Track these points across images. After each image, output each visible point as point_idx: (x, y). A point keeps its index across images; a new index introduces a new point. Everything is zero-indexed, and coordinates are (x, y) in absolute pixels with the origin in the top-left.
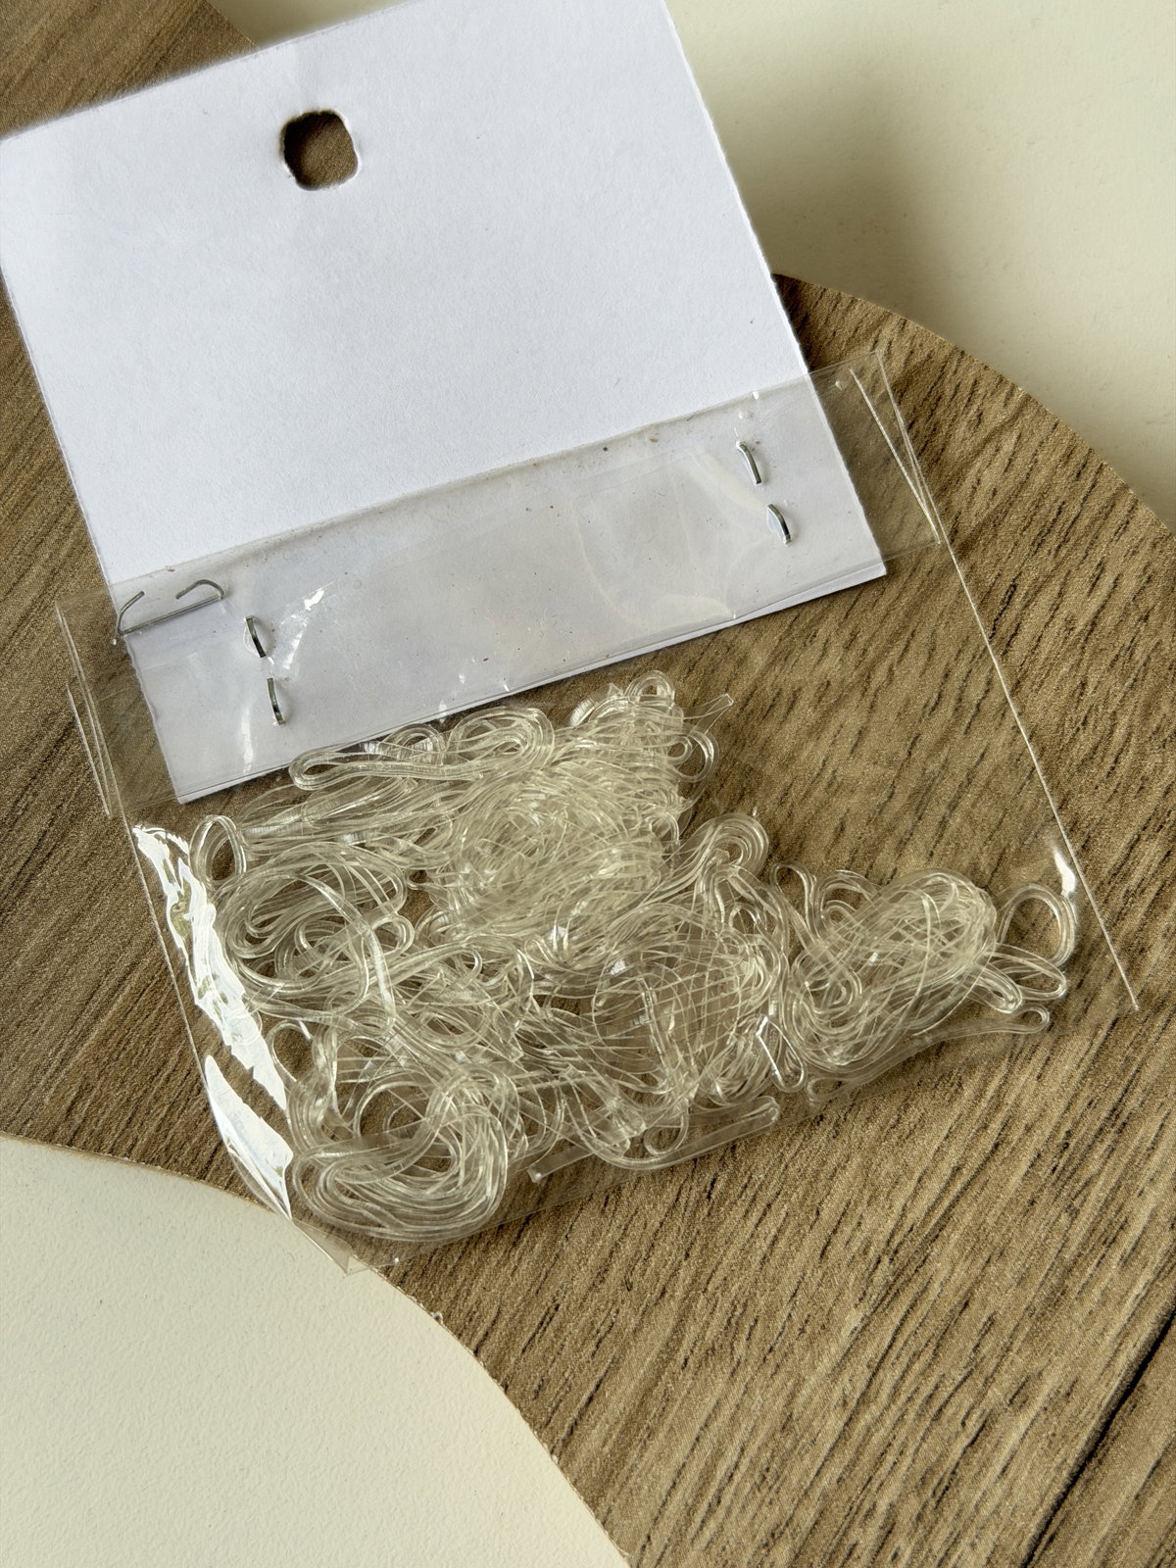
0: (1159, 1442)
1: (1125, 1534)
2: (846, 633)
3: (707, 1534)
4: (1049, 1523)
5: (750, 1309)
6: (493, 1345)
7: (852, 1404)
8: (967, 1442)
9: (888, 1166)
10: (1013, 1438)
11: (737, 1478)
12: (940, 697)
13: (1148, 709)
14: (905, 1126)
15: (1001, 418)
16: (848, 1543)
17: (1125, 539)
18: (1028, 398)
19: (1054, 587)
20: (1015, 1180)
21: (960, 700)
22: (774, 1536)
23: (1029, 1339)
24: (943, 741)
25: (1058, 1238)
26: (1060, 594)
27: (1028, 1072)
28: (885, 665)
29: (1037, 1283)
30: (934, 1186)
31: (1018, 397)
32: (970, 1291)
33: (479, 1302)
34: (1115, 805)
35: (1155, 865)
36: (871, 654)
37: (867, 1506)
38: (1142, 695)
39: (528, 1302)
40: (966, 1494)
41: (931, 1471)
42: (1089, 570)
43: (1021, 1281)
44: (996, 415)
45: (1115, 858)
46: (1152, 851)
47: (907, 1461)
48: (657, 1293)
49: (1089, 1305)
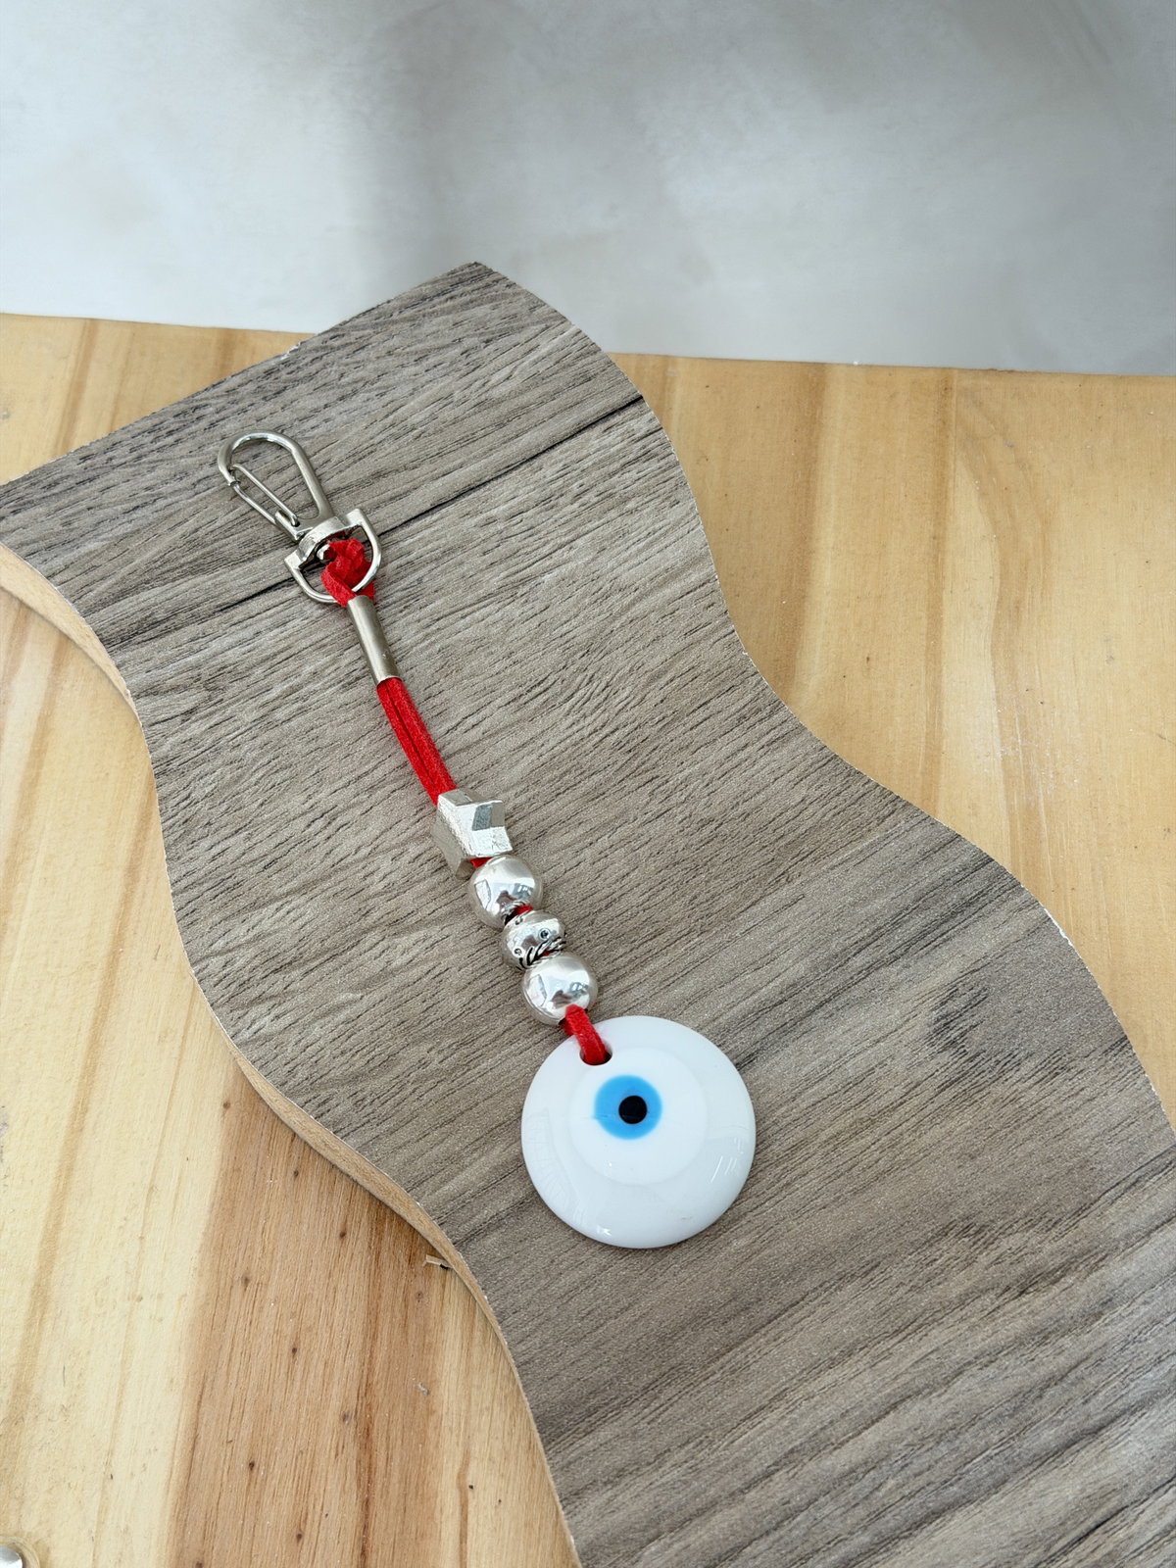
0: (439, 483)
1: (475, 457)
2: (367, 882)
3: (661, 524)
4: (506, 473)
5: (594, 600)
6: (724, 631)
7: (568, 547)
8: (524, 514)
9: (494, 630)
10: (501, 508)
11: (637, 539)
12: (338, 829)
13: (237, 780)
14: (477, 644)
15: (214, 960)
16: (600, 498)
17: (191, 868)
18: (193, 965)
19: (245, 859)
20: (438, 603)
21: (329, 823)
22: (631, 512)
23: (472, 541)
24: (349, 808)
25: (433, 573)
26: (244, 854)
27: (403, 644)
28: (357, 856)
29: (454, 561)
30: (477, 614)
31: (198, 967)
32: (487, 568)
33: (723, 650)
34: (285, 742)
35: (283, 708)
36: (361, 865)
37: (583, 508)
38: (235, 788)
39: (699, 642)
40: (536, 495)
41: (547, 510)
42: (220, 860)
43: (461, 563)
44: (215, 963)
45: (300, 719)
46: (280, 715)
47: (556, 517)
48: (634, 622)
49: (436, 543)
